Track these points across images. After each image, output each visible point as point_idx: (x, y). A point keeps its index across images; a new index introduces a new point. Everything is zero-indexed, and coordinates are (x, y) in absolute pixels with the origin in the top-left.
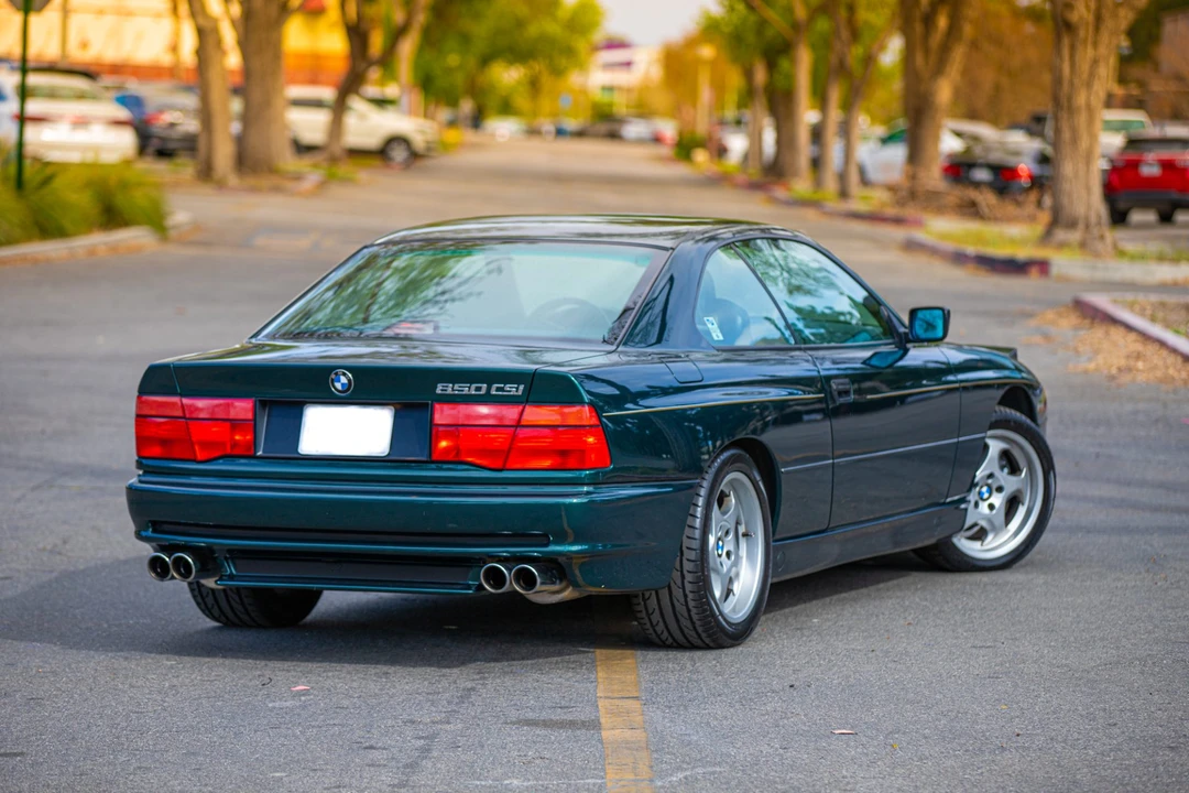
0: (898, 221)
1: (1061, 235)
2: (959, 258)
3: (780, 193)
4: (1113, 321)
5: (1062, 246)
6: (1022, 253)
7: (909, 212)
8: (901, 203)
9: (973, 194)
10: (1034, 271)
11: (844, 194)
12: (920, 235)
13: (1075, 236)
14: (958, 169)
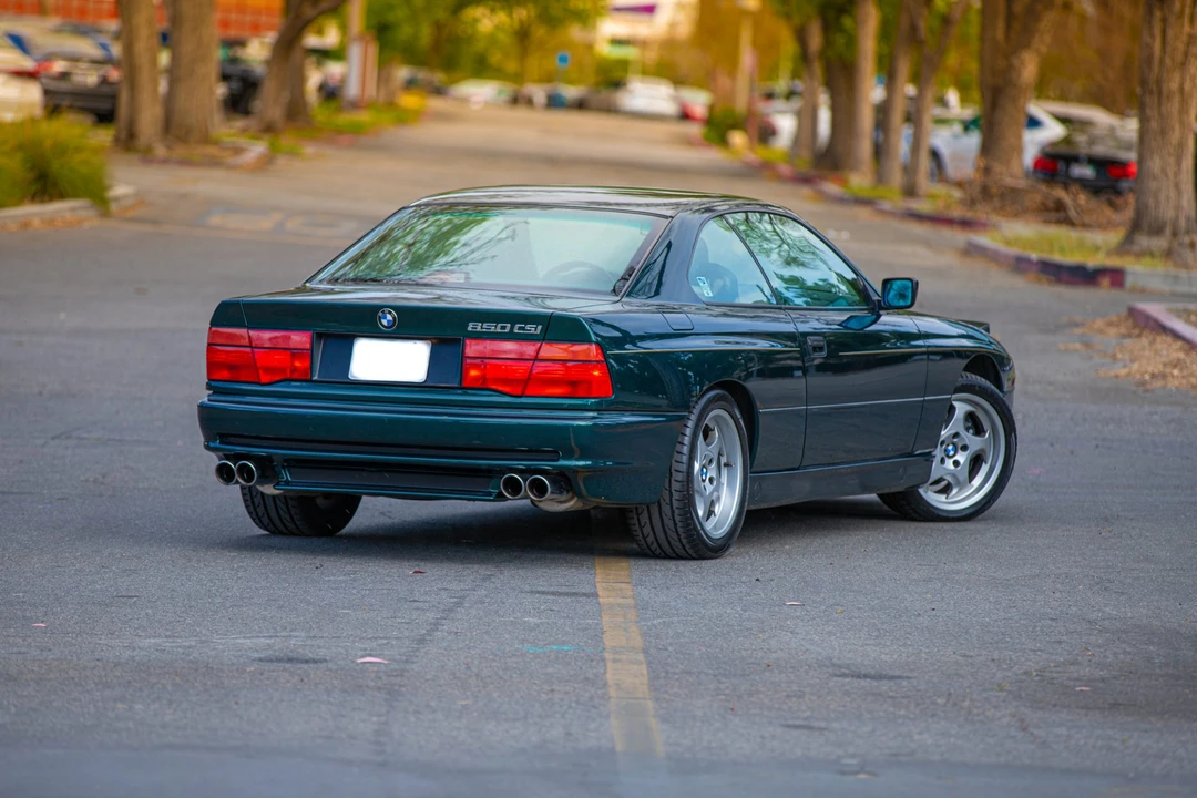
0: (966, 224)
1: (1144, 241)
2: (1020, 265)
3: (831, 188)
4: (1164, 329)
5: (1140, 255)
6: (1093, 261)
7: (981, 213)
8: (971, 203)
9: (1060, 193)
10: (1106, 282)
11: (910, 191)
12: (983, 239)
13: (1160, 243)
14: (1053, 164)
